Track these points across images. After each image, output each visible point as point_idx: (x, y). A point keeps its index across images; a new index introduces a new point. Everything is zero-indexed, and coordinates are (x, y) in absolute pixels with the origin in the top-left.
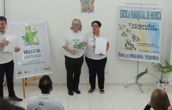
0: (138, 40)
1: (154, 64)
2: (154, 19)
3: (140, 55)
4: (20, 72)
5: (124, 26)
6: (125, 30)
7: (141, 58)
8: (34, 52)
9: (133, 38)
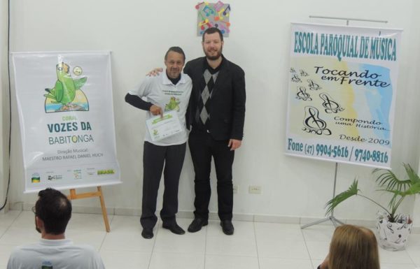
0: (338, 109)
1: (379, 173)
2: (378, 58)
3: (341, 148)
4: (37, 177)
5: (303, 73)
6: (305, 84)
7: (342, 156)
8: (76, 129)
9: (326, 104)
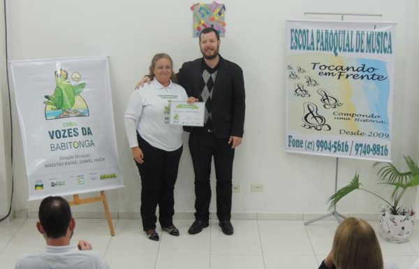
0: (337, 104)
1: (380, 166)
2: (374, 52)
3: (340, 143)
4: (41, 184)
5: (300, 70)
6: (302, 80)
7: (343, 151)
8: (77, 135)
9: (324, 100)
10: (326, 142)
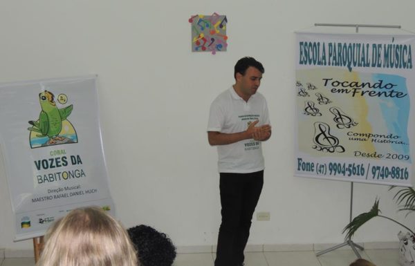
0: (351, 123)
1: (395, 190)
2: (392, 67)
3: (356, 166)
4: (28, 221)
5: (310, 86)
6: (313, 98)
7: (358, 174)
8: (66, 164)
9: (337, 119)
10: (339, 165)
